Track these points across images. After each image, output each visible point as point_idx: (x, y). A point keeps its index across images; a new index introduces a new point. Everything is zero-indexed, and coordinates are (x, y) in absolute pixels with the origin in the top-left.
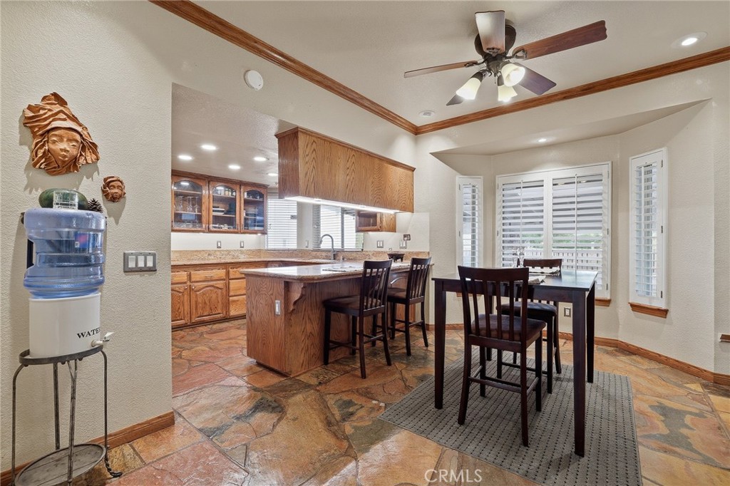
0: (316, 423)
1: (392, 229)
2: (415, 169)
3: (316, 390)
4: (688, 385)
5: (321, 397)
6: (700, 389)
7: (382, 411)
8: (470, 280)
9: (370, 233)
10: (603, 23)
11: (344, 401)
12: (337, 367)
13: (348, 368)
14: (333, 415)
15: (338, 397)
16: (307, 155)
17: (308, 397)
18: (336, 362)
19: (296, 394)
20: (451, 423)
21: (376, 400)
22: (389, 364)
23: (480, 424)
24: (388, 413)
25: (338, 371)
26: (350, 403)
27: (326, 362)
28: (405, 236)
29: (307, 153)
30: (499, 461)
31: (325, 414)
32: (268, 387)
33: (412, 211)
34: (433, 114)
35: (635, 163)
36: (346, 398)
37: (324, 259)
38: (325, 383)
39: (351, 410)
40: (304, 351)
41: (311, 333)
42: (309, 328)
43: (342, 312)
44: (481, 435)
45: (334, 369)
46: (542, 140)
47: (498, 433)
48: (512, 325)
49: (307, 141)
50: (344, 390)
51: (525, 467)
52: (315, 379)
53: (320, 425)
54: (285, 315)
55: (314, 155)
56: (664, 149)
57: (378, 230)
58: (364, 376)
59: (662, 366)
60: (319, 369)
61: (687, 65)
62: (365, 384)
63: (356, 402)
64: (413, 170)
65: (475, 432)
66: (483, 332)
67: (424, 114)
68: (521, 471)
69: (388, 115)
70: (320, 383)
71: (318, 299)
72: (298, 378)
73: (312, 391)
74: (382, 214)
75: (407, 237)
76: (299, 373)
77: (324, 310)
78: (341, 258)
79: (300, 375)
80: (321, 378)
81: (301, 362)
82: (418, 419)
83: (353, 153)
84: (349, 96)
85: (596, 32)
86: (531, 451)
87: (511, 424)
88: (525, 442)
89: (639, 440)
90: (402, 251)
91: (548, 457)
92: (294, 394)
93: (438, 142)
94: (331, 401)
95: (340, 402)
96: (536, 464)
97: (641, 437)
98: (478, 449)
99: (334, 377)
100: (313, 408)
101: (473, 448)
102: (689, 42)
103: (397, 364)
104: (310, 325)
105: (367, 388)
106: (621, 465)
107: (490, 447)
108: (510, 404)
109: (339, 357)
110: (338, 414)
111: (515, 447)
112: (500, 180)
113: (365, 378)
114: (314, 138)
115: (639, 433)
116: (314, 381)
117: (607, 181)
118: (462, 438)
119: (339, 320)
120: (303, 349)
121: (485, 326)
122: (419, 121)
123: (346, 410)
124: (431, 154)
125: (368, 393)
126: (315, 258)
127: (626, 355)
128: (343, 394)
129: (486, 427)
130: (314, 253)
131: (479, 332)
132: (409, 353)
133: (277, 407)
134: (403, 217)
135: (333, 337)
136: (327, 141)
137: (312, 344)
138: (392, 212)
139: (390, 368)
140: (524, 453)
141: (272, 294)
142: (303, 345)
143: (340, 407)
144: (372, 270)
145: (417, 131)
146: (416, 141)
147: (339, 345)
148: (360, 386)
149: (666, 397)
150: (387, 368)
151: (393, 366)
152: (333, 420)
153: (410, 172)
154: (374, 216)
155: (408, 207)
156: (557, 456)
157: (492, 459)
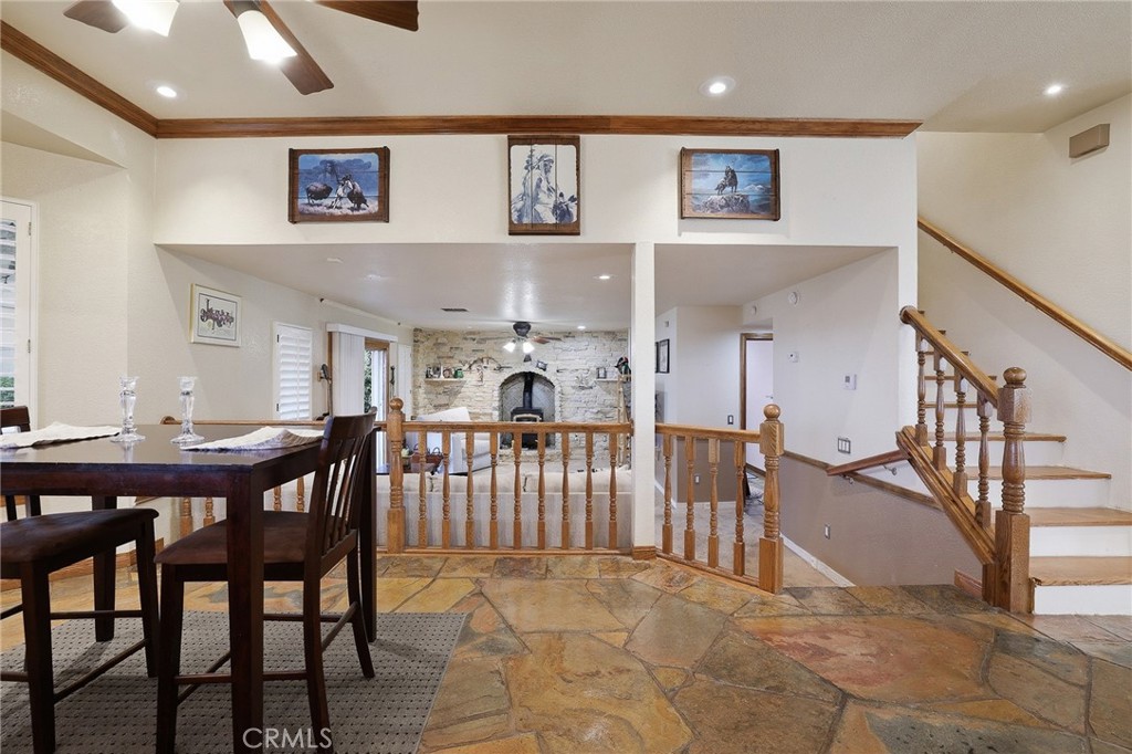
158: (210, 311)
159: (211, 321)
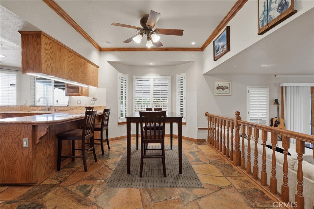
0: (71, 204)
1: (87, 95)
2: (99, 67)
3: (60, 186)
4: (192, 144)
5: (66, 189)
6: (195, 145)
7: (104, 183)
8: (144, 117)
9: (73, 97)
10: (183, 30)
11: (82, 186)
12: (67, 170)
13: (74, 169)
14: (79, 195)
15: (76, 185)
16: (47, 50)
17: (56, 192)
18: (65, 167)
19: (47, 193)
20: (137, 178)
21: (99, 180)
22: (96, 161)
23: (147, 175)
24: (108, 184)
25: (68, 172)
26: (86, 186)
27: (59, 169)
28: (93, 98)
29: (47, 48)
30: (161, 185)
31: (74, 197)
32: (21, 197)
33: (98, 87)
34: (111, 44)
35: (178, 76)
36: (81, 184)
37: (40, 111)
38: (64, 180)
39: (88, 189)
40: (45, 166)
41: (49, 154)
42: (48, 152)
43: (66, 139)
44: (150, 179)
45: (65, 171)
46: (151, 64)
47: (155, 176)
48: (155, 134)
49: (47, 41)
50: (78, 180)
51: (169, 184)
52: (56, 180)
53: (74, 204)
54: (33, 147)
55: (51, 50)
56: (185, 73)
57: (80, 95)
58: (86, 170)
59: (185, 140)
60: (55, 174)
61: (192, 50)
62: (88, 174)
63: (89, 184)
64: (98, 67)
65: (147, 178)
66: (148, 138)
67: (107, 43)
68: (169, 186)
69: (90, 39)
70: (60, 182)
71: (53, 134)
72: (42, 184)
73: (58, 188)
74: (82, 87)
75: (94, 99)
76: (42, 181)
77: (57, 140)
78: (54, 110)
79: (43, 181)
80: (60, 179)
81: (44, 173)
82: (123, 182)
83: (72, 54)
84: (72, 23)
85: (180, 33)
86: (168, 177)
87: (157, 171)
88: (165, 175)
89: (191, 163)
90: (92, 106)
91: (173, 178)
92: (45, 194)
93: (111, 57)
94: (73, 189)
95: (79, 187)
96: (171, 182)
97: (191, 162)
98: (152, 185)
99: (68, 175)
100: (64, 197)
101: (150, 185)
102: (193, 43)
103: (99, 160)
104: (50, 150)
105: (91, 176)
106: (191, 172)
107: (155, 182)
108: (153, 163)
109: (65, 164)
110: (81, 195)
111: (163, 178)
112: (135, 77)
113: (87, 171)
114: (51, 41)
115: (190, 162)
116: (55, 182)
117: (170, 81)
118: (144, 182)
119: (65, 144)
120: (44, 165)
121: (149, 135)
122: (103, 45)
123: (85, 190)
124: (108, 62)
125: (93, 178)
126: (32, 110)
127: (176, 139)
128: (79, 183)
129: (150, 175)
130: (32, 108)
131: (147, 137)
132: (103, 154)
133: (36, 206)
134: (92, 90)
135: (63, 154)
136: (59, 44)
137: (51, 161)
138: (86, 86)
139: (97, 163)
140: (166, 179)
141: (20, 135)
142: (44, 163)
143: (80, 190)
144: (89, 115)
145: (101, 50)
146: (100, 54)
147: (66, 157)
148: (86, 176)
149: (190, 149)
150: (95, 163)
151: (98, 161)
152: (81, 198)
153: (97, 68)
154: (77, 88)
155: (96, 85)
156: (175, 177)
157: (158, 186)
158: (220, 87)
159: (220, 89)
